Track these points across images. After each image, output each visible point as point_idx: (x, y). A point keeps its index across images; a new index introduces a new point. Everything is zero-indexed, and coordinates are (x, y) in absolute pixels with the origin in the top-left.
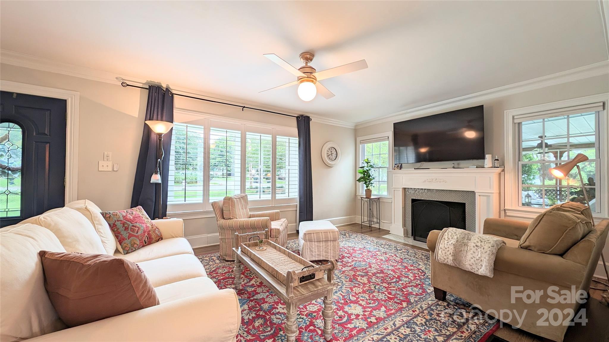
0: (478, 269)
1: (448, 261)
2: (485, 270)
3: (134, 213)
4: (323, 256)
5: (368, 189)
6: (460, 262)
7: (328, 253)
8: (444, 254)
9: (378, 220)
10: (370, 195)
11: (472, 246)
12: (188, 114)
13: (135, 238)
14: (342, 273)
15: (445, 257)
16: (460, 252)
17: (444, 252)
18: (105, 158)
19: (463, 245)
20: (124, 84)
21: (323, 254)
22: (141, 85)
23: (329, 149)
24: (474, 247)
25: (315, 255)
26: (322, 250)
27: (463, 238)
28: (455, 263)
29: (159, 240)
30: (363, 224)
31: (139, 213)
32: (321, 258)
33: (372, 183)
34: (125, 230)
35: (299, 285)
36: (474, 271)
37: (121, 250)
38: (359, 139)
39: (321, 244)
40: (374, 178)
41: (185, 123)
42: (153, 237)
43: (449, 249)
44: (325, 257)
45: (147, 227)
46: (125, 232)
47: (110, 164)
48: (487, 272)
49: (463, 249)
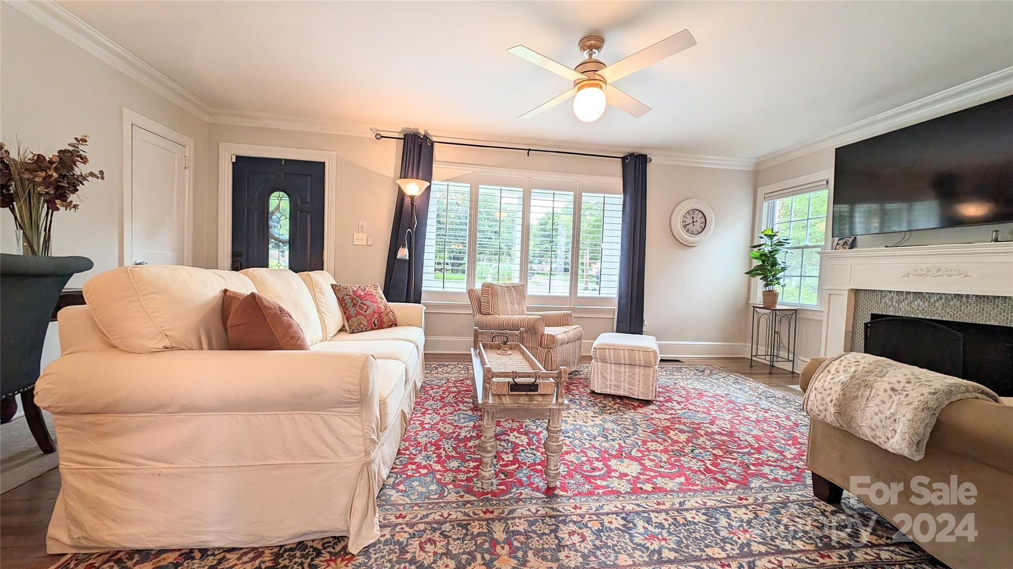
0: (888, 438)
1: (825, 416)
2: (900, 442)
3: (367, 289)
4: (624, 389)
5: (770, 291)
6: (851, 420)
7: (635, 386)
8: (819, 402)
9: (791, 356)
10: (775, 303)
11: (882, 389)
12: (452, 168)
13: (362, 317)
14: (647, 420)
15: (821, 408)
16: (854, 399)
17: (819, 396)
18: (360, 229)
19: (863, 384)
20: (379, 137)
21: (624, 386)
22: (396, 135)
23: (688, 212)
24: (886, 391)
25: (610, 385)
26: (623, 379)
27: (867, 372)
28: (840, 421)
29: (392, 325)
30: (754, 358)
31: (373, 290)
32: (622, 393)
33: (777, 279)
34: (353, 306)
35: (509, 395)
36: (880, 443)
37: (347, 328)
38: (761, 191)
39: (623, 369)
40: (783, 269)
41: (447, 180)
42: (385, 320)
43: (832, 392)
44: (628, 392)
45: (378, 307)
46: (353, 309)
47: (364, 236)
48: (904, 446)
49: (861, 394)
